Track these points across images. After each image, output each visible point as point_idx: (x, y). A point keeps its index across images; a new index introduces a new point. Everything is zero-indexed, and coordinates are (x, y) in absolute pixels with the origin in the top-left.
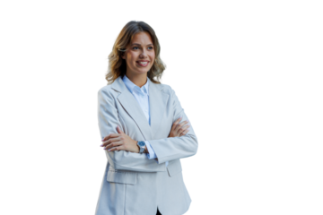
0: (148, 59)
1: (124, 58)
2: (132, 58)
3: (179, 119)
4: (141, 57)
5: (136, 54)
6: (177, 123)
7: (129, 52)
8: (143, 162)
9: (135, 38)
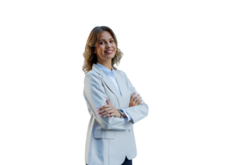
0: (112, 49)
1: (95, 52)
2: (101, 50)
3: (134, 94)
4: (107, 48)
5: (103, 47)
6: (134, 96)
7: (98, 46)
8: (123, 123)
9: (100, 36)
